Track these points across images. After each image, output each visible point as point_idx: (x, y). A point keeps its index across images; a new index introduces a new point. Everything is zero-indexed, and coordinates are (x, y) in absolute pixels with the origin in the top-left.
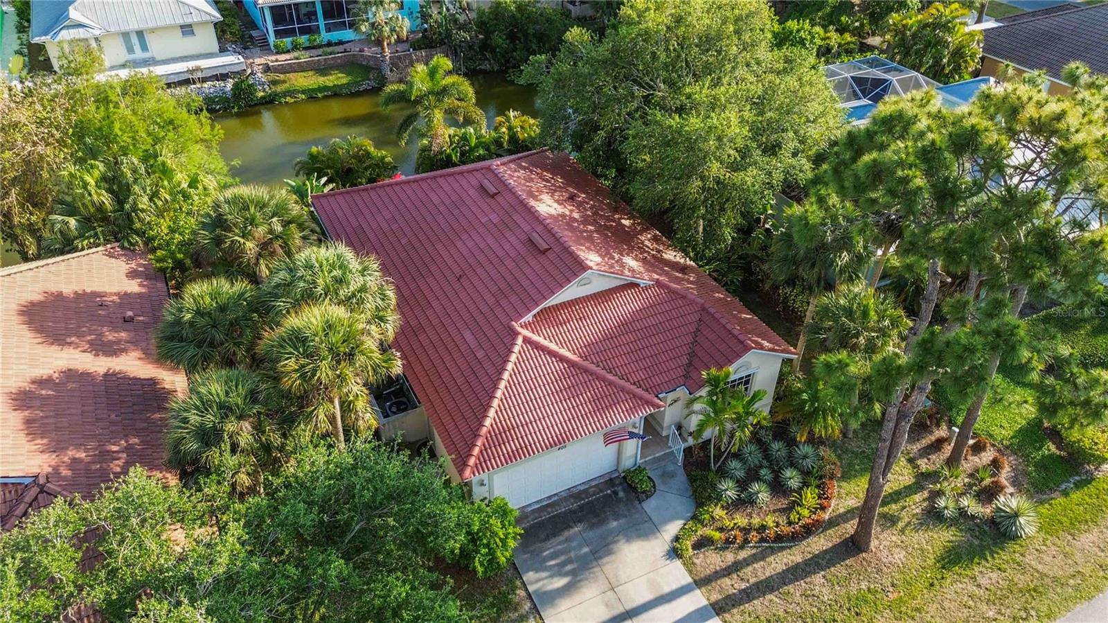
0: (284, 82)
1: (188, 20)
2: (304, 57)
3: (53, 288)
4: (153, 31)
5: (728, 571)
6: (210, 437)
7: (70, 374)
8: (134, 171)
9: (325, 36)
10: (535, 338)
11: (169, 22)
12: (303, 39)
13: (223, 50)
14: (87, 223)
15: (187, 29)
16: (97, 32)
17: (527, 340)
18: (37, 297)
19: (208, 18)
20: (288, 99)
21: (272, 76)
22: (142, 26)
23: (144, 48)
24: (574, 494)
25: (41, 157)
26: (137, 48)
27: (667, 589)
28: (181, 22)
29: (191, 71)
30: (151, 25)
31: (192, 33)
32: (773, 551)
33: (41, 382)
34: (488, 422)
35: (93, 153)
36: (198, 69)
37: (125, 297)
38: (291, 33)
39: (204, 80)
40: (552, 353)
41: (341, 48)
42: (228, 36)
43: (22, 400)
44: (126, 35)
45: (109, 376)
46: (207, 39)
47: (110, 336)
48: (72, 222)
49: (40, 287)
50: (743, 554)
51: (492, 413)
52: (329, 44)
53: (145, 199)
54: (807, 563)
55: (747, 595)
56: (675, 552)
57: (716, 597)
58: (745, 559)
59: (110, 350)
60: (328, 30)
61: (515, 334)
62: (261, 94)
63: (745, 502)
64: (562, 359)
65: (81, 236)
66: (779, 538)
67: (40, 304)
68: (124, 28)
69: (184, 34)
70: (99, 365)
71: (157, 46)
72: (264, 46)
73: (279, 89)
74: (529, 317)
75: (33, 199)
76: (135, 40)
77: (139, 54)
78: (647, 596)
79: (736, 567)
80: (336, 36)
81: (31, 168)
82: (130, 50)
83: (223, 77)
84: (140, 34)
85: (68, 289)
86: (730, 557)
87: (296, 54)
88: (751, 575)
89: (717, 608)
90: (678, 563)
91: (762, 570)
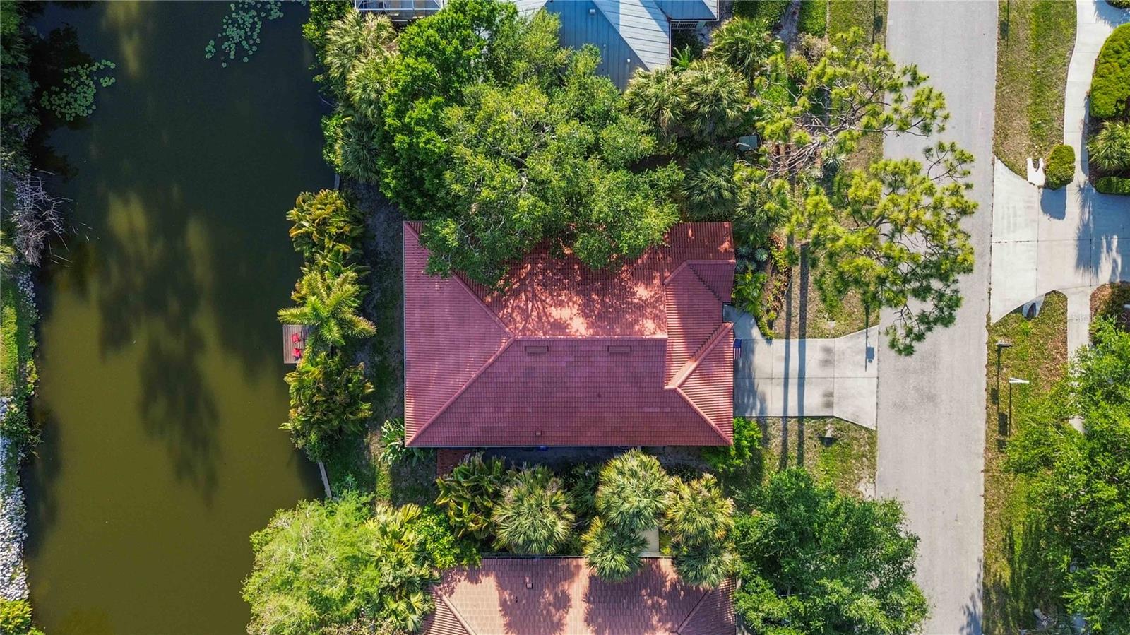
5: (789, 320)
27: (784, 354)
32: (790, 292)
34: (713, 424)
50: (785, 307)
55: (803, 319)
56: (769, 340)
57: (797, 334)
58: (787, 308)
61: (675, 391)
78: (783, 365)
79: (789, 314)
86: (783, 314)
88: (795, 310)
89: (802, 336)
90: (774, 341)
91: (796, 304)
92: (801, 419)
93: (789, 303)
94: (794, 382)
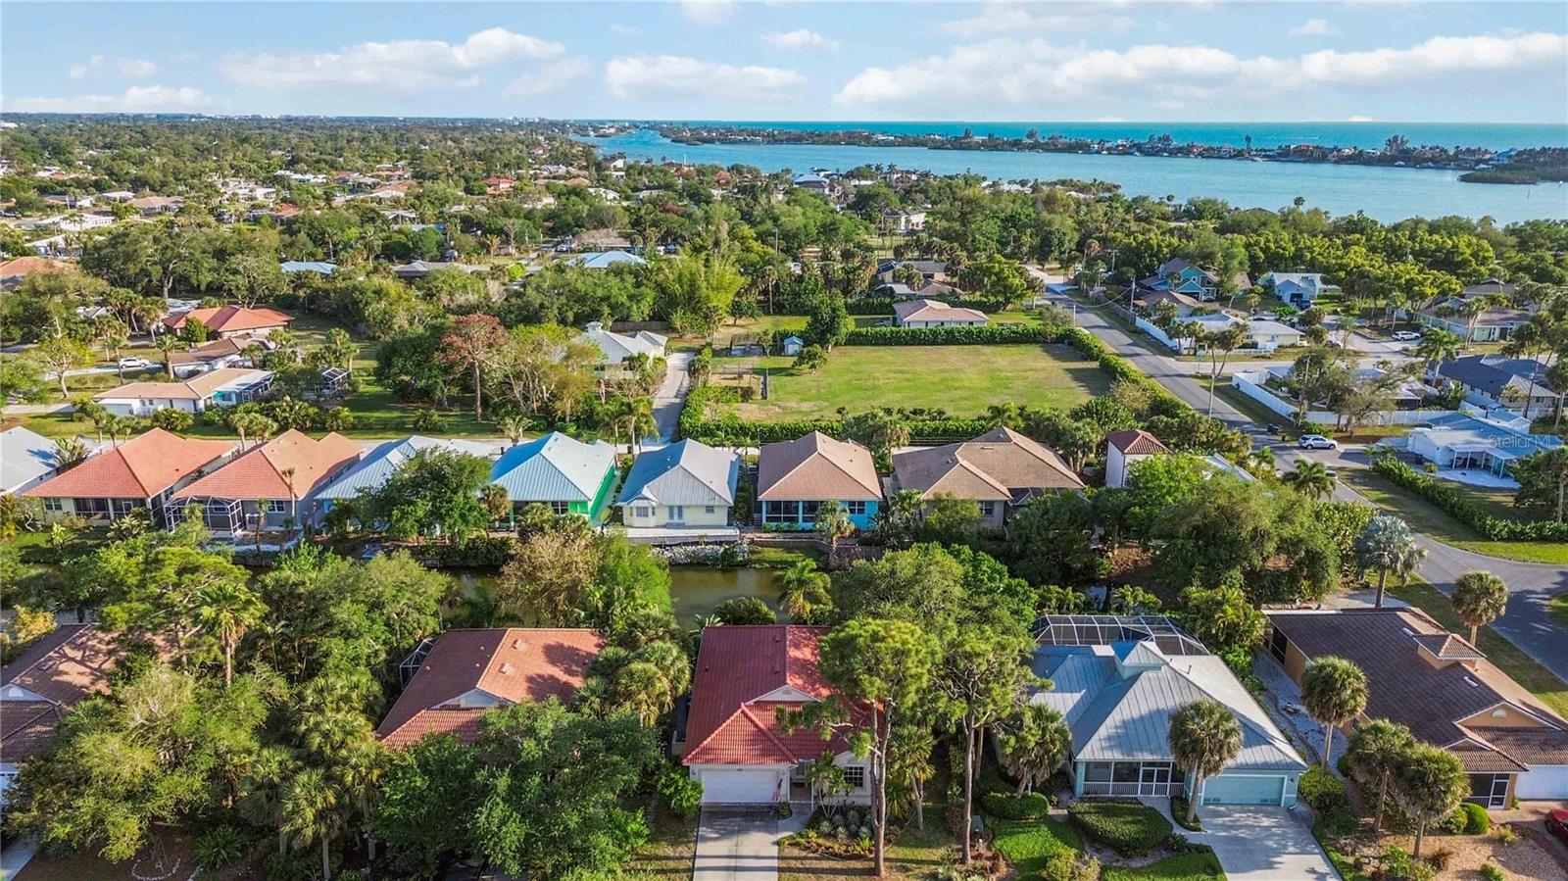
0: (759, 553)
1: (712, 503)
2: (780, 538)
3: (561, 641)
4: (688, 507)
5: (798, 858)
6: (584, 699)
7: (551, 677)
8: (619, 594)
9: (801, 524)
10: (750, 714)
11: (700, 502)
12: (784, 525)
13: (730, 525)
14: (590, 616)
15: (710, 509)
16: (654, 504)
17: (743, 712)
18: (553, 643)
19: (723, 503)
20: (757, 566)
21: (753, 547)
22: (682, 504)
23: (680, 516)
24: (747, 806)
25: (580, 580)
26: (676, 516)
28: (706, 503)
29: (701, 537)
30: (687, 503)
31: (713, 511)
32: (828, 859)
33: (540, 676)
34: (705, 743)
35: (603, 582)
36: (706, 536)
37: (589, 654)
38: (778, 519)
39: (707, 544)
40: (752, 722)
41: (807, 535)
42: (737, 515)
43: (530, 679)
44: (671, 508)
45: (566, 684)
46: (721, 517)
47: (574, 668)
48: (583, 614)
49: (557, 639)
50: (811, 855)
51: (709, 739)
52: (803, 531)
53: (619, 610)
54: (842, 869)
55: (799, 870)
56: (778, 843)
57: (783, 865)
58: (810, 857)
59: (571, 673)
60: (805, 520)
61: (740, 707)
62: (740, 559)
63: (832, 836)
64: (756, 726)
65: (584, 622)
66: (836, 855)
67: (552, 646)
68: (670, 504)
69: (707, 511)
70: (564, 678)
71: (689, 517)
72: (759, 527)
73: (754, 557)
74: (751, 702)
75: (571, 601)
76: (676, 511)
77: (676, 520)
78: (752, 854)
79: (805, 858)
80: (809, 525)
81: (576, 582)
82: (671, 516)
83: (720, 544)
84: (680, 508)
85: (566, 644)
86: (804, 854)
87: (774, 535)
88: (808, 864)
89: (780, 870)
90: (777, 847)
91: (815, 864)
92: (691, 870)
93: (816, 859)
94: (733, 863)
